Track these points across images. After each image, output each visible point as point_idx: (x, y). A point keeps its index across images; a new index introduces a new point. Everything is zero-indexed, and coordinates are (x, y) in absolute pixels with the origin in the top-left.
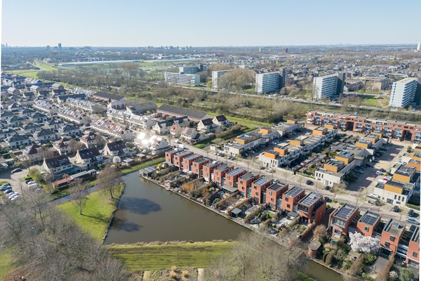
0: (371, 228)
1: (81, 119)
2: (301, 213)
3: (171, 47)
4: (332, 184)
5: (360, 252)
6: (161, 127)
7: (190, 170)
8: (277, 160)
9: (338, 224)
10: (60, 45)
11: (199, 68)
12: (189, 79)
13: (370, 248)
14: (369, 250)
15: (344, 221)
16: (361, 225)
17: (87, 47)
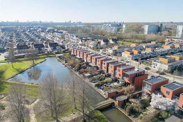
0: (171, 92)
1: (52, 38)
2: (126, 80)
3: (115, 22)
4: (163, 70)
5: (156, 109)
6: (82, 42)
7: (80, 56)
8: (131, 56)
9: (146, 87)
10: (70, 21)
11: (119, 25)
12: (112, 29)
13: (167, 107)
14: (165, 109)
15: (150, 85)
16: (163, 89)
17: (80, 22)
